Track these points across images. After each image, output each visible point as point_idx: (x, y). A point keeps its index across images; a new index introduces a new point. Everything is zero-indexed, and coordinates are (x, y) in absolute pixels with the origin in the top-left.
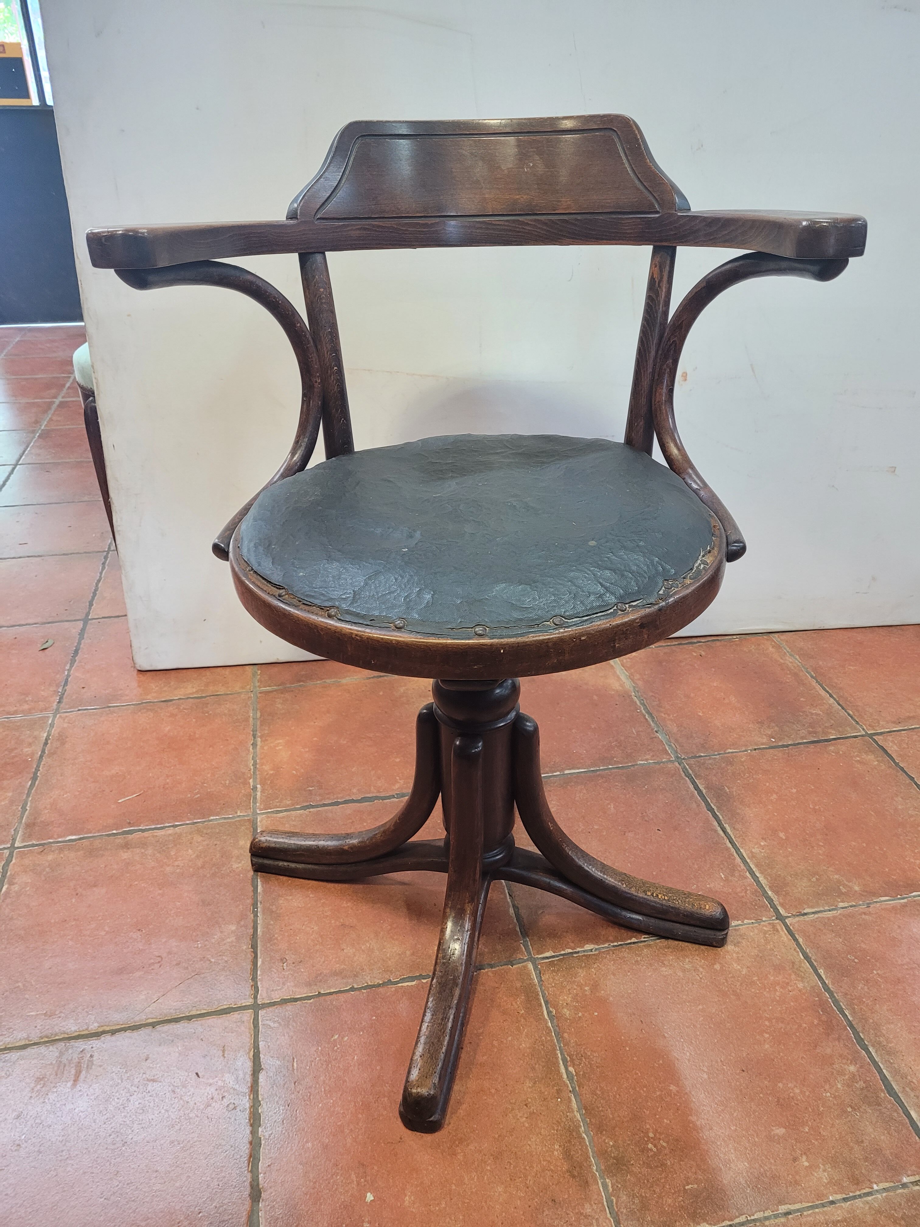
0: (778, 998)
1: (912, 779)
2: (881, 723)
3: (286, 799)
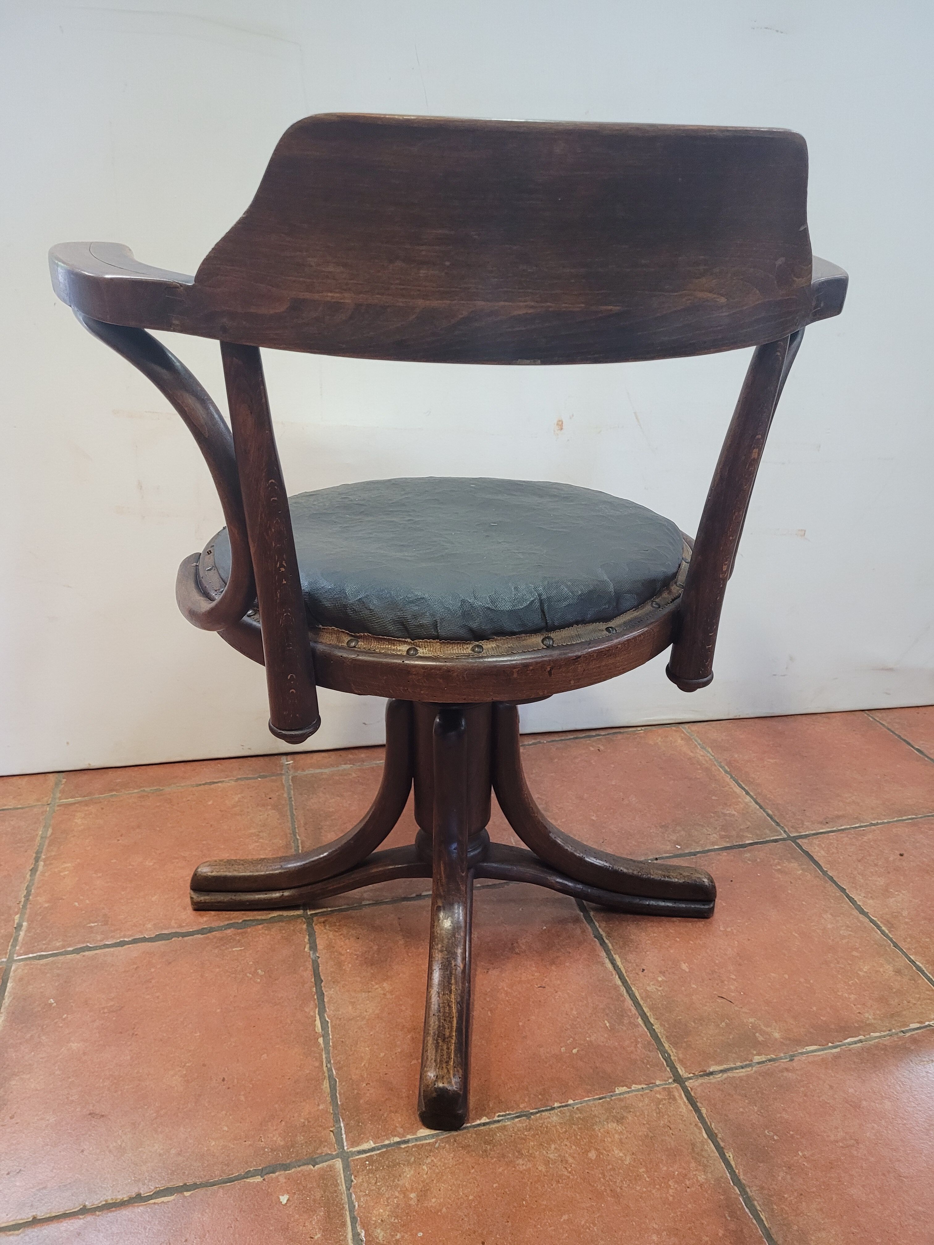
0: (671, 1198)
1: (843, 890)
2: (806, 824)
3: (57, 940)
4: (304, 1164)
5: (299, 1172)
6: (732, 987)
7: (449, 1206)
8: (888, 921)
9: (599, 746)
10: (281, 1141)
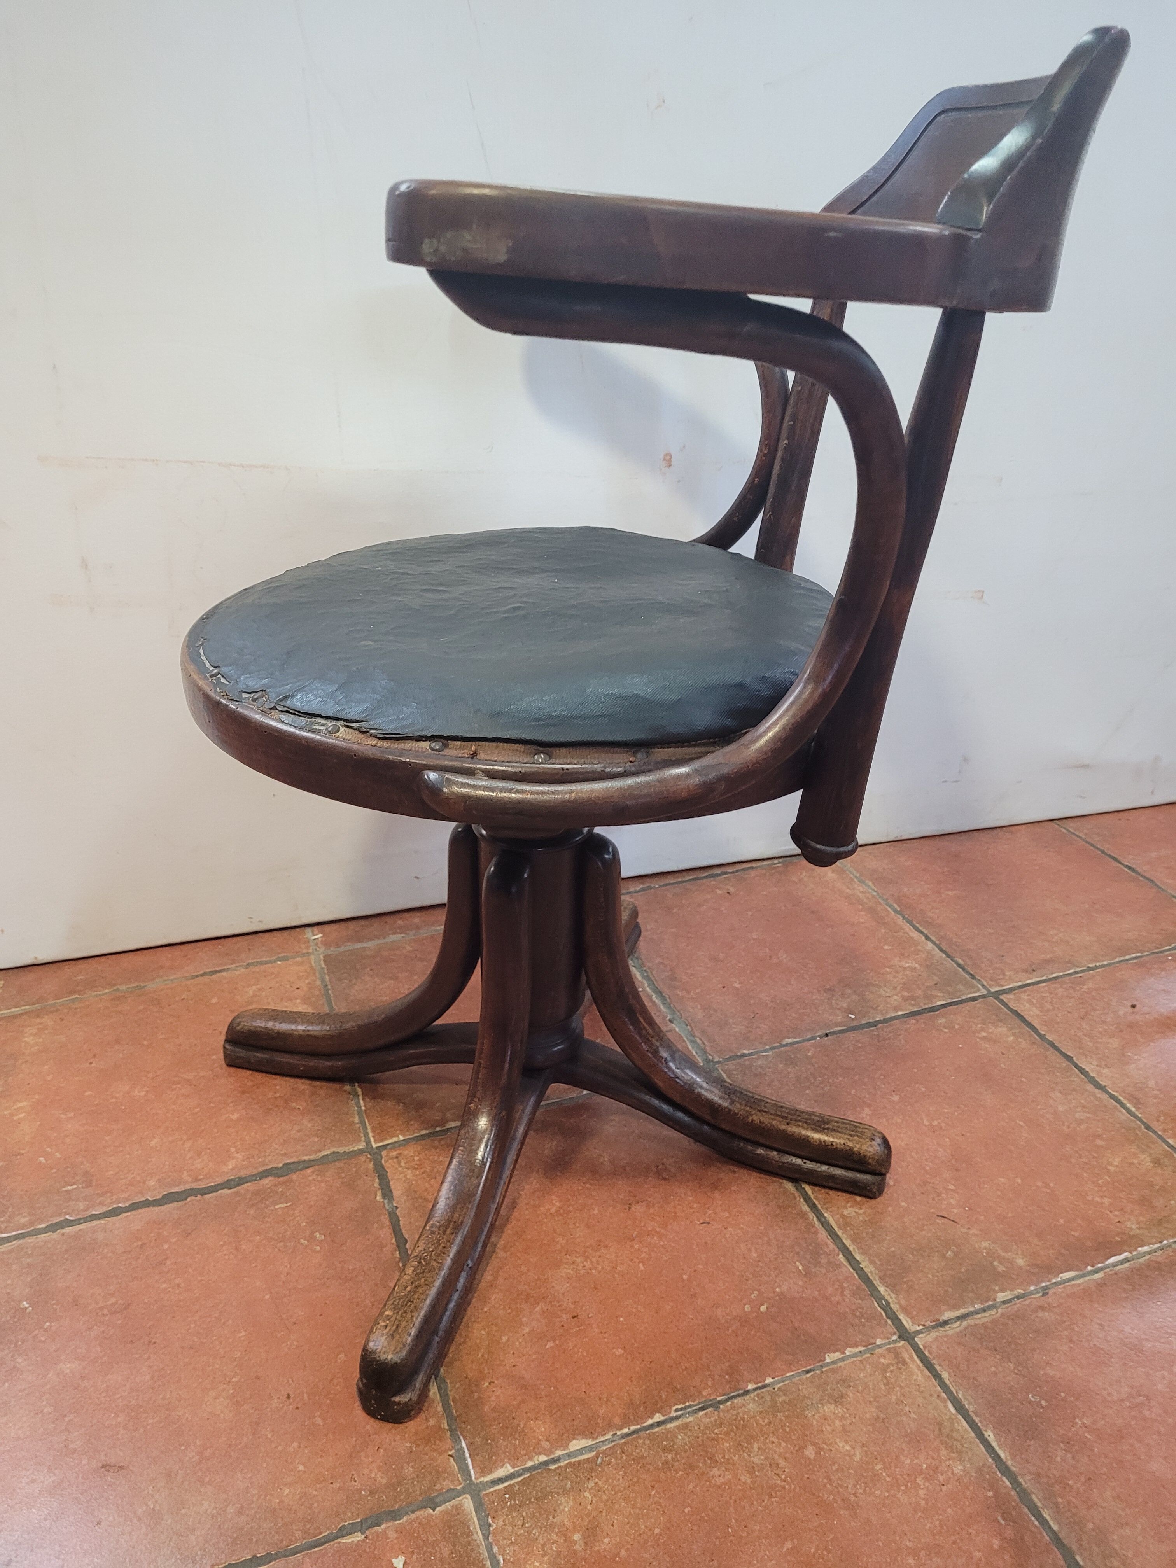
0: (923, 1503)
1: (1069, 1059)
2: (1007, 973)
3: (21, 1214)
4: (420, 1508)
5: (414, 1520)
6: (953, 1201)
7: (629, 1546)
8: (1132, 1096)
9: (728, 887)
10: (382, 1478)
